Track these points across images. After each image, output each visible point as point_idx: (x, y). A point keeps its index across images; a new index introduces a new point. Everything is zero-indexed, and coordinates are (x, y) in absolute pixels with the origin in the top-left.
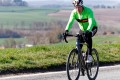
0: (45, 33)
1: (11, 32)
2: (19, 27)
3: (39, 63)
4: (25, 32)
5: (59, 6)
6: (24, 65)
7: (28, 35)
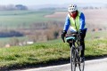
1: (14, 32)
2: (21, 27)
4: (26, 31)
5: (54, 9)
6: (27, 61)
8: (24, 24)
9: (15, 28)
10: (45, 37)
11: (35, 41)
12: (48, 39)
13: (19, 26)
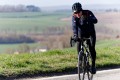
0: (58, 37)
1: (24, 37)
2: (33, 32)
3: (54, 66)
4: (39, 37)
6: (39, 69)
7: (42, 40)
8: (36, 29)
9: (25, 33)
10: (60, 44)
11: (48, 49)
12: (64, 47)
13: (30, 30)
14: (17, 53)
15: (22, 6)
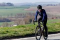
0: (23, 19)
1: (6, 19)
3: (21, 33)
4: (13, 19)
5: (29, 5)
9: (6, 17)
11: (18, 25)
14: (2, 27)
15: (4, 3)
